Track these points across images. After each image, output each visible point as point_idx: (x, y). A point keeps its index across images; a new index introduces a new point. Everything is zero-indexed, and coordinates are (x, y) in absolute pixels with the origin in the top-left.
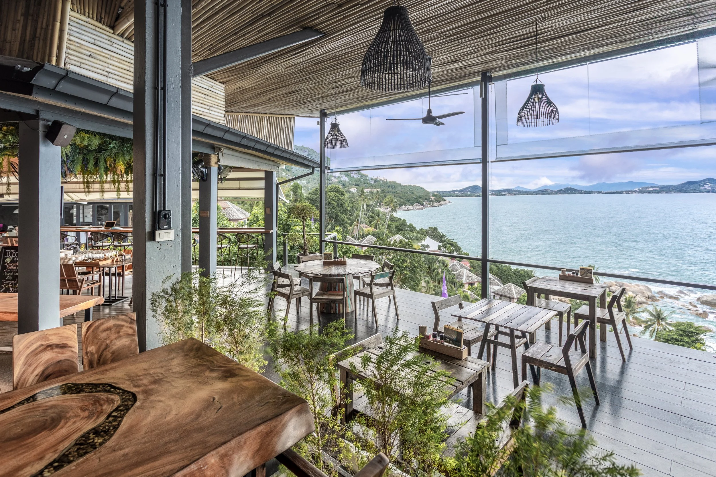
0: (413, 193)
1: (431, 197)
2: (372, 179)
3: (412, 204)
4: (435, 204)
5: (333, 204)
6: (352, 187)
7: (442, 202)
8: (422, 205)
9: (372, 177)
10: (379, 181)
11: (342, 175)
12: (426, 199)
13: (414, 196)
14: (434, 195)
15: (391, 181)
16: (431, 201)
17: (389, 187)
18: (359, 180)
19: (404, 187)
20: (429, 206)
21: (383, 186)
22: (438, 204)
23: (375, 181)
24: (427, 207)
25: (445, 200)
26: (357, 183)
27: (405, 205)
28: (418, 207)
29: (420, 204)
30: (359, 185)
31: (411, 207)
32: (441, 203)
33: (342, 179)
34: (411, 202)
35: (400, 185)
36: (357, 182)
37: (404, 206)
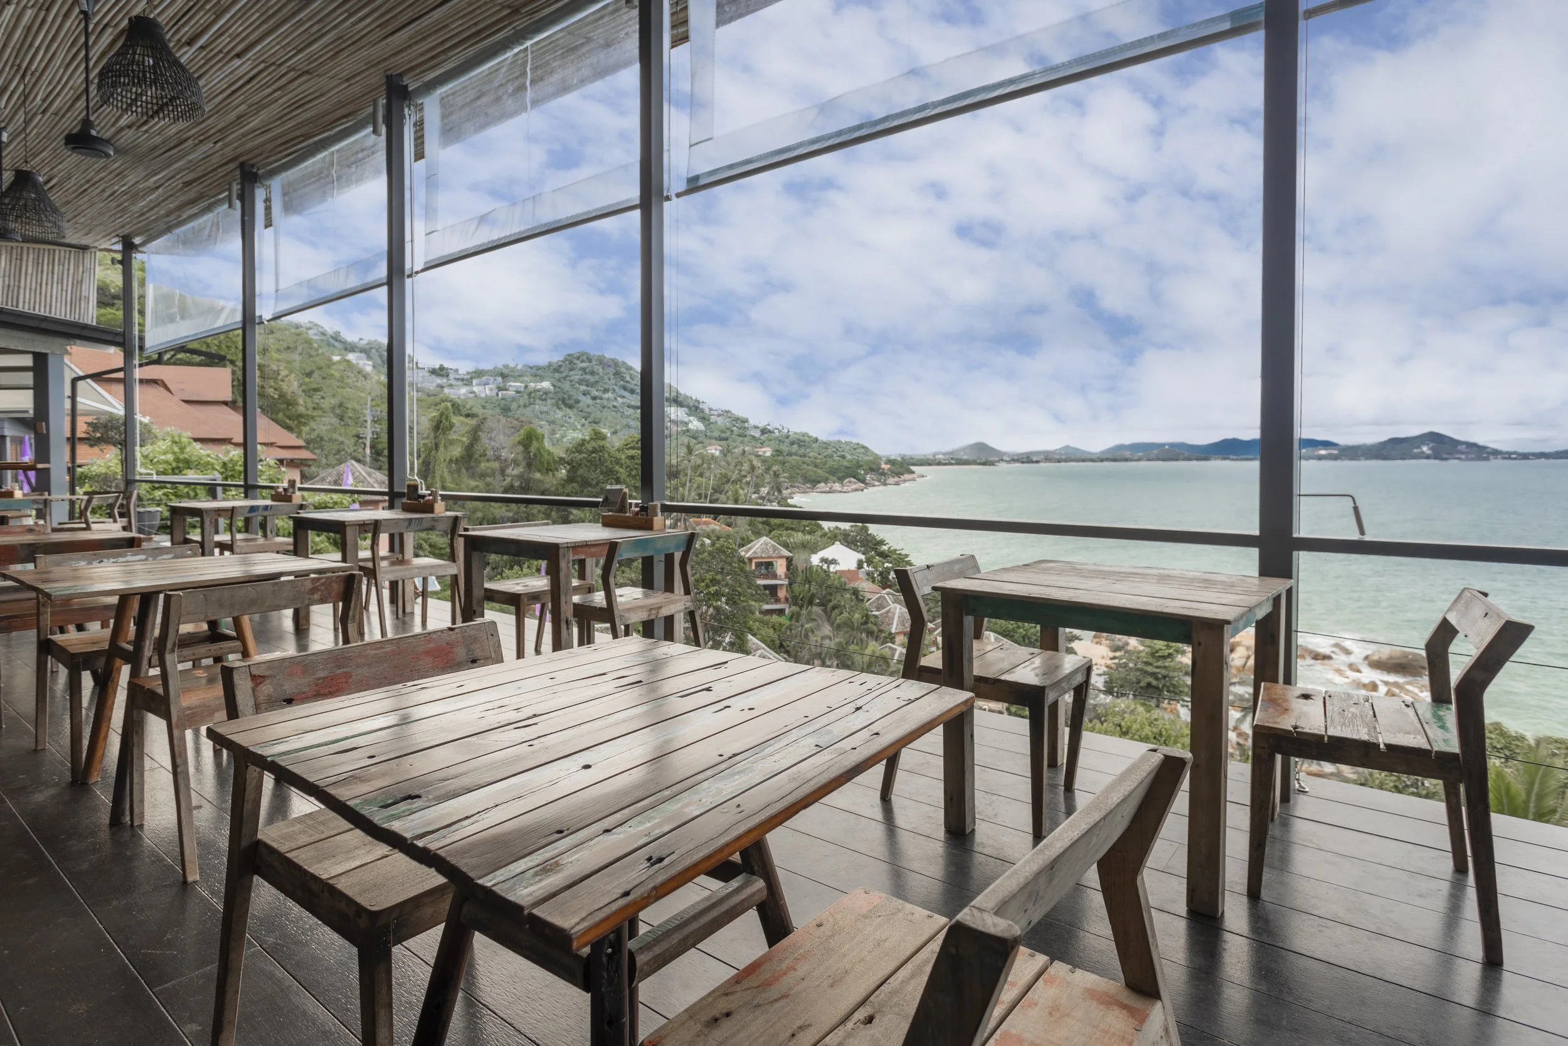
0: (843, 457)
1: (883, 466)
2: (756, 427)
3: (841, 480)
4: (891, 480)
5: (617, 472)
6: (710, 444)
7: (907, 476)
8: (863, 481)
9: (757, 423)
10: (771, 432)
11: (691, 418)
12: (872, 470)
13: (845, 463)
14: (890, 462)
15: (798, 431)
16: (883, 474)
17: (792, 443)
18: (728, 429)
19: (826, 445)
20: (877, 483)
21: (780, 441)
22: (896, 479)
23: (764, 431)
24: (874, 486)
25: (913, 472)
26: (724, 435)
27: (826, 481)
28: (854, 486)
29: (859, 480)
30: (726, 439)
31: (837, 486)
32: (902, 478)
33: (690, 426)
34: (840, 475)
35: (816, 440)
36: (723, 432)
37: (822, 484)
